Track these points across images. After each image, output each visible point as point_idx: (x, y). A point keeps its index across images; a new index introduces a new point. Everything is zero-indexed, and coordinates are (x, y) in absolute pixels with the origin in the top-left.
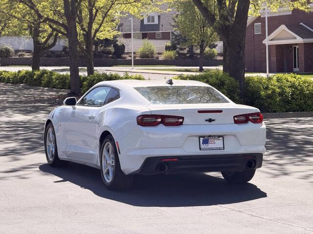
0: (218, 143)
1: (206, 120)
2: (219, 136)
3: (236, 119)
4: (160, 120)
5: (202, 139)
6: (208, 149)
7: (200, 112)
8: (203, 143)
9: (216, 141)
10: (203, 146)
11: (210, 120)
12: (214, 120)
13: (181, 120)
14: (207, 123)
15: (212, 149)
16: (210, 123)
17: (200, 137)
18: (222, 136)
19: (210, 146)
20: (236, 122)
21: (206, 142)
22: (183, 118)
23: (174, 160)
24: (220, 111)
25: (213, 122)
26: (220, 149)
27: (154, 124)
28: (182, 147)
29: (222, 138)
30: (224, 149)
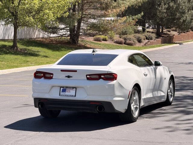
0: (72, 92)
1: (66, 77)
2: (73, 88)
3: (88, 76)
4: (42, 75)
5: (62, 89)
6: (65, 95)
7: (62, 71)
8: (62, 92)
9: (71, 91)
10: (62, 93)
11: (69, 77)
12: (71, 77)
13: (52, 76)
14: (67, 78)
15: (67, 96)
16: (69, 79)
17: (61, 87)
18: (76, 88)
19: (67, 93)
20: (88, 79)
21: (64, 91)
22: (52, 74)
24: (75, 71)
25: (71, 78)
26: (72, 96)
28: (49, 93)
29: (75, 89)
30: (75, 96)
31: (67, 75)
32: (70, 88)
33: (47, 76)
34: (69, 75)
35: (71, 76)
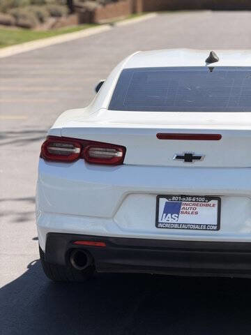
0: (206, 214)
1: (178, 157)
2: (209, 198)
4: (78, 150)
5: (163, 201)
6: (176, 226)
7: (163, 136)
8: (166, 211)
9: (199, 209)
10: (164, 219)
11: (189, 158)
12: (199, 158)
13: (120, 154)
14: (181, 163)
15: (188, 227)
16: (188, 164)
17: (159, 196)
18: (218, 198)
19: (183, 218)
21: (173, 208)
22: (124, 149)
23: (98, 244)
24: (216, 137)
25: (196, 163)
26: (207, 227)
27: (68, 159)
28: (114, 216)
29: (216, 202)
30: (218, 228)
31: (182, 153)
32: (195, 198)
33: (97, 153)
34: (189, 151)
35: (197, 154)
